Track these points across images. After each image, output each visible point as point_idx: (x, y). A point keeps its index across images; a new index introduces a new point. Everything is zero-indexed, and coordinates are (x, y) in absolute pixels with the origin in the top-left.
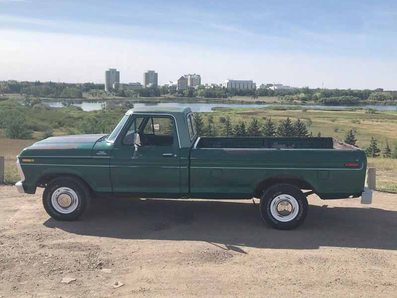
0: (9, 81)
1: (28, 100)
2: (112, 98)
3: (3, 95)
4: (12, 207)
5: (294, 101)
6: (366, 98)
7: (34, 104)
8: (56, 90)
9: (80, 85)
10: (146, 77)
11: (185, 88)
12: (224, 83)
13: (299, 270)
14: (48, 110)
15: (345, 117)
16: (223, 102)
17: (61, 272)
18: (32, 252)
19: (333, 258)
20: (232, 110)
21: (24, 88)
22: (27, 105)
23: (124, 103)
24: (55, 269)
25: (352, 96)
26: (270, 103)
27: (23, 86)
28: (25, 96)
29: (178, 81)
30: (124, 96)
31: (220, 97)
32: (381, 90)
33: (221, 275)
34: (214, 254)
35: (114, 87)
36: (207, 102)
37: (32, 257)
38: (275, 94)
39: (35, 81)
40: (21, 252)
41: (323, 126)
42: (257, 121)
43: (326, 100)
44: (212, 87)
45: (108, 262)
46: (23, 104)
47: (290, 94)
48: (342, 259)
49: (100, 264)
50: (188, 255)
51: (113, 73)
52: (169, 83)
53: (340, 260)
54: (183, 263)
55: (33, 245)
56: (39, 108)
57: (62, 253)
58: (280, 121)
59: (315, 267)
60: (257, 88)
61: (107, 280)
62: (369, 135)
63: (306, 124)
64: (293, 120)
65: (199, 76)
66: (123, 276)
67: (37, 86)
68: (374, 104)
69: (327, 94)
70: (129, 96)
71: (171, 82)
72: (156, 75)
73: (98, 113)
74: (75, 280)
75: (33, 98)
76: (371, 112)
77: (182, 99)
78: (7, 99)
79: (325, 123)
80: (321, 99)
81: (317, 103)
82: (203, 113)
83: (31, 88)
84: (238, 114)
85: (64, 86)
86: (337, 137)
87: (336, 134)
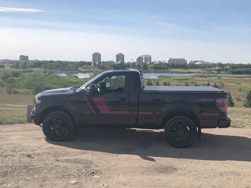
0: (35, 60)
1: (46, 72)
2: (96, 70)
3: (31, 69)
4: (38, 136)
5: (212, 71)
7: (49, 74)
8: (62, 66)
9: (77, 63)
10: (117, 57)
11: (141, 64)
12: (167, 61)
13: (221, 180)
14: (58, 77)
15: (246, 81)
16: (165, 72)
18: (51, 164)
20: (171, 77)
21: (43, 64)
24: (65, 175)
25: (250, 68)
26: (196, 73)
27: (42, 64)
28: (43, 69)
29: (137, 59)
30: (104, 69)
31: (164, 69)
33: (170, 182)
34: (164, 168)
35: (97, 64)
36: (155, 72)
37: (51, 167)
38: (200, 67)
39: (50, 60)
40: (44, 164)
41: (231, 87)
42: (188, 84)
43: (233, 71)
44: (159, 63)
46: (43, 74)
47: (209, 67)
49: (93, 173)
50: (148, 168)
51: (97, 55)
52: (131, 61)
53: (248, 175)
54: (145, 173)
56: (52, 77)
58: (203, 84)
59: (232, 179)
60: (188, 63)
61: (97, 183)
63: (220, 86)
64: (212, 84)
65: (150, 56)
66: (107, 180)
67: (51, 63)
69: (234, 67)
70: (106, 69)
71: (132, 60)
72: (123, 56)
73: (88, 80)
75: (48, 70)
78: (33, 71)
80: (230, 71)
81: (227, 73)
82: (153, 79)
83: (47, 65)
84: (175, 80)
85: (67, 63)
86: (241, 95)
87: (240, 93)
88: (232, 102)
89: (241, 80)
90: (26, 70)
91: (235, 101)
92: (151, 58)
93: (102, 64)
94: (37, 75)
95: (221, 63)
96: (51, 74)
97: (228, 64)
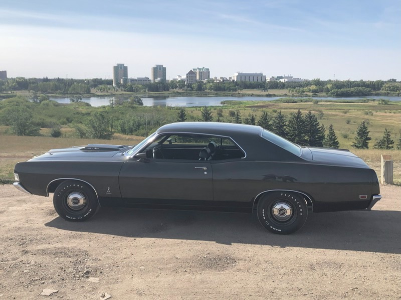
0: (17, 78)
1: (36, 97)
2: (121, 93)
3: (12, 92)
6: (379, 89)
7: (42, 100)
8: (64, 86)
9: (88, 81)
10: (154, 71)
11: (194, 82)
12: (234, 76)
13: (310, 278)
14: (57, 106)
15: (357, 108)
16: (232, 96)
17: (43, 282)
18: (14, 260)
19: (349, 263)
20: (241, 103)
21: (32, 85)
22: (36, 102)
23: (132, 98)
24: (36, 278)
25: (364, 87)
26: (281, 96)
27: (30, 83)
28: (32, 92)
29: (187, 75)
30: (133, 92)
31: (230, 91)
32: (394, 81)
33: (222, 284)
34: (215, 259)
35: (122, 83)
36: (217, 95)
38: (285, 87)
39: (42, 78)
41: (335, 118)
42: (267, 114)
43: (337, 91)
44: (222, 80)
45: (96, 269)
46: (31, 101)
48: (360, 264)
49: (88, 273)
50: (186, 261)
51: (121, 68)
52: (177, 77)
53: (356, 265)
54: (179, 270)
55: (14, 250)
56: (47, 105)
57: (46, 259)
58: (291, 114)
59: (329, 273)
60: (267, 81)
61: (93, 291)
62: (381, 126)
63: (317, 116)
64: (304, 113)
65: (208, 69)
66: (111, 286)
67: (45, 83)
68: (387, 95)
69: (338, 85)
70: (137, 91)
71: (180, 76)
72: (165, 69)
73: (106, 109)
74: (57, 292)
75: (40, 95)
76: (383, 103)
77: (191, 93)
78: (15, 96)
79: (337, 115)
80: (333, 91)
81: (328, 95)
82: (213, 107)
83: (39, 85)
84: (248, 107)
85: (72, 81)
86: (349, 129)
87: (348, 126)
88: (336, 141)
89: (350, 106)
90: (3, 95)
91: (340, 140)
92: (209, 73)
93: (129, 84)
94: (22, 103)
95: (319, 79)
96: (45, 100)
97: (330, 80)
